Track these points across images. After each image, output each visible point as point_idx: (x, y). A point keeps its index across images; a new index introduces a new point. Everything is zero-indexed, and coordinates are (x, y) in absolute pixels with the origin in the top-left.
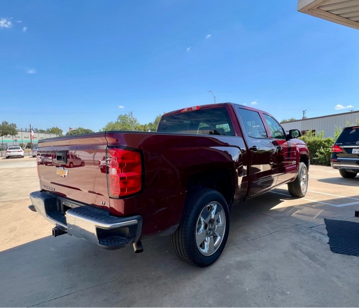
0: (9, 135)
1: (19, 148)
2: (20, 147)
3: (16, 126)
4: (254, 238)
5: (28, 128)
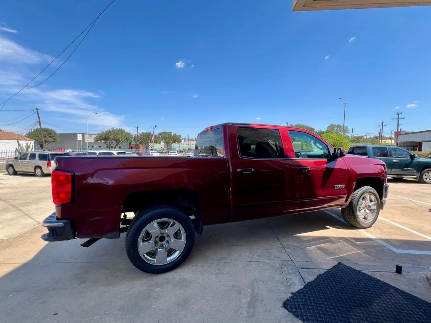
0: (177, 143)
1: (175, 152)
2: (177, 152)
3: (181, 137)
4: (230, 261)
5: (187, 138)
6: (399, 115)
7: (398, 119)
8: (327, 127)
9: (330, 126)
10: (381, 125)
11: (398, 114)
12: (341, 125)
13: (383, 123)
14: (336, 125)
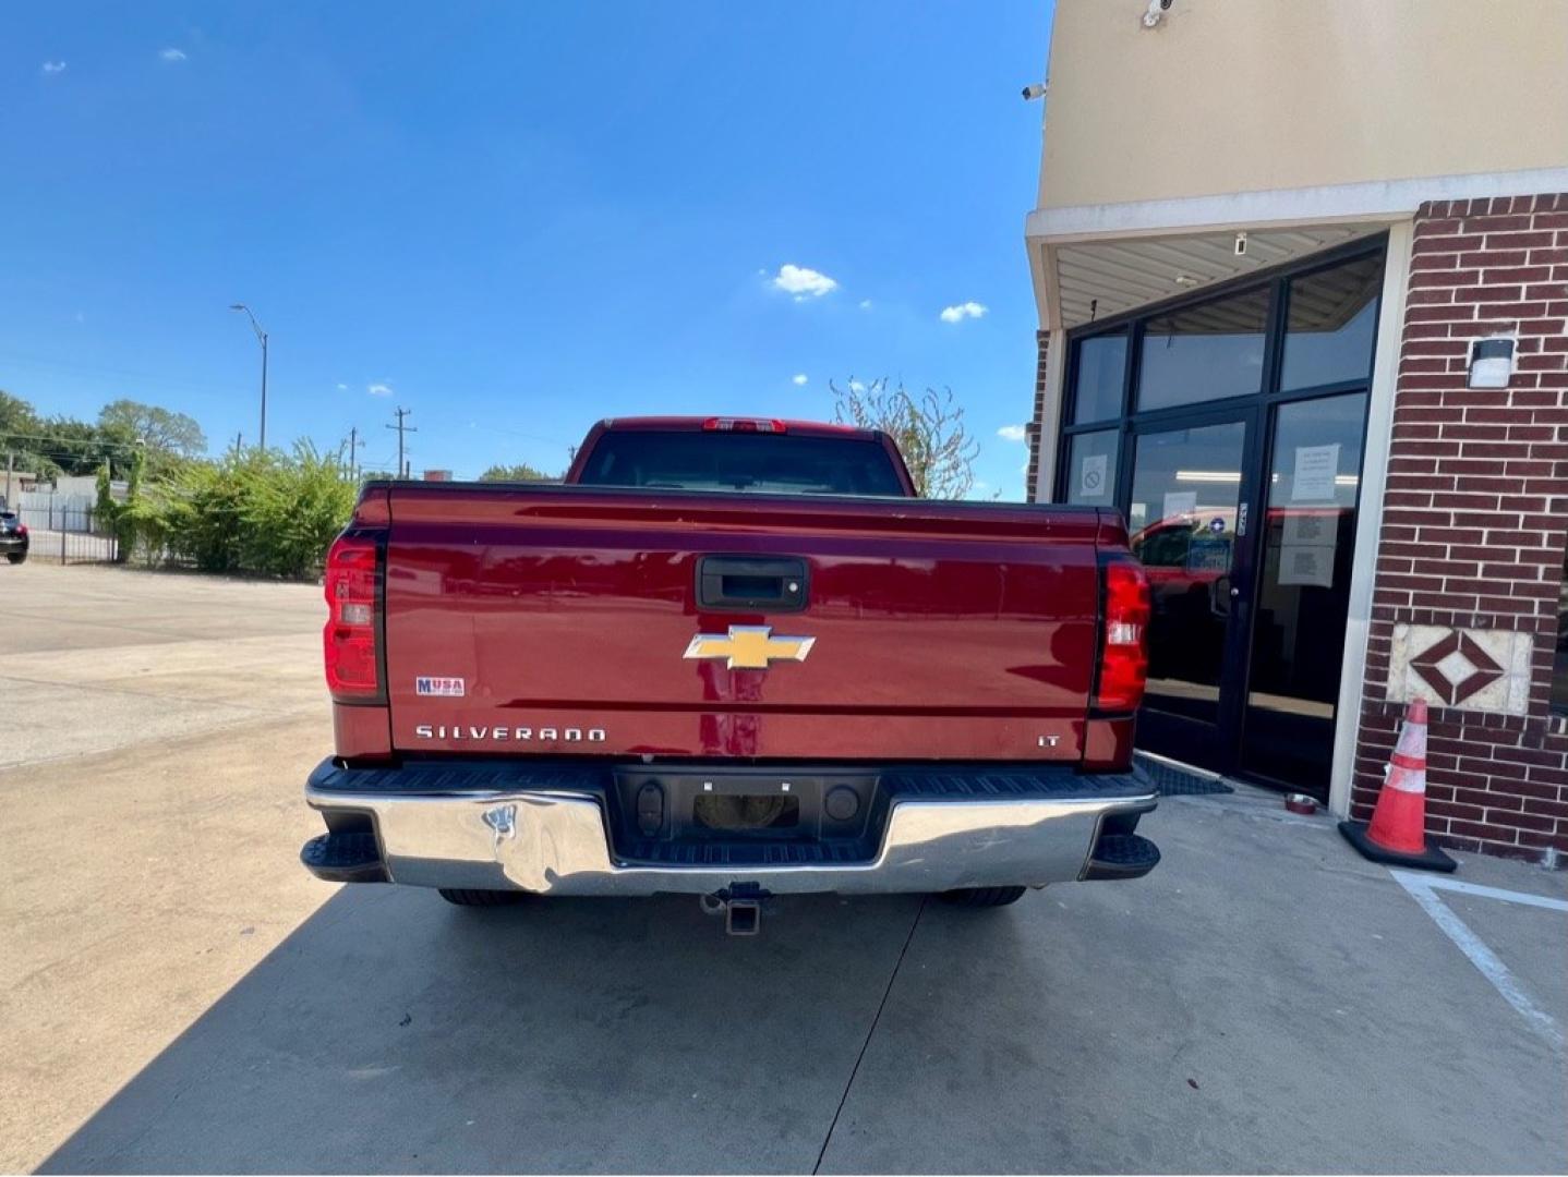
6: (404, 417)
7: (401, 429)
8: (102, 408)
9: (117, 406)
10: (350, 438)
11: (401, 414)
12: (172, 413)
13: (353, 432)
14: (142, 408)
